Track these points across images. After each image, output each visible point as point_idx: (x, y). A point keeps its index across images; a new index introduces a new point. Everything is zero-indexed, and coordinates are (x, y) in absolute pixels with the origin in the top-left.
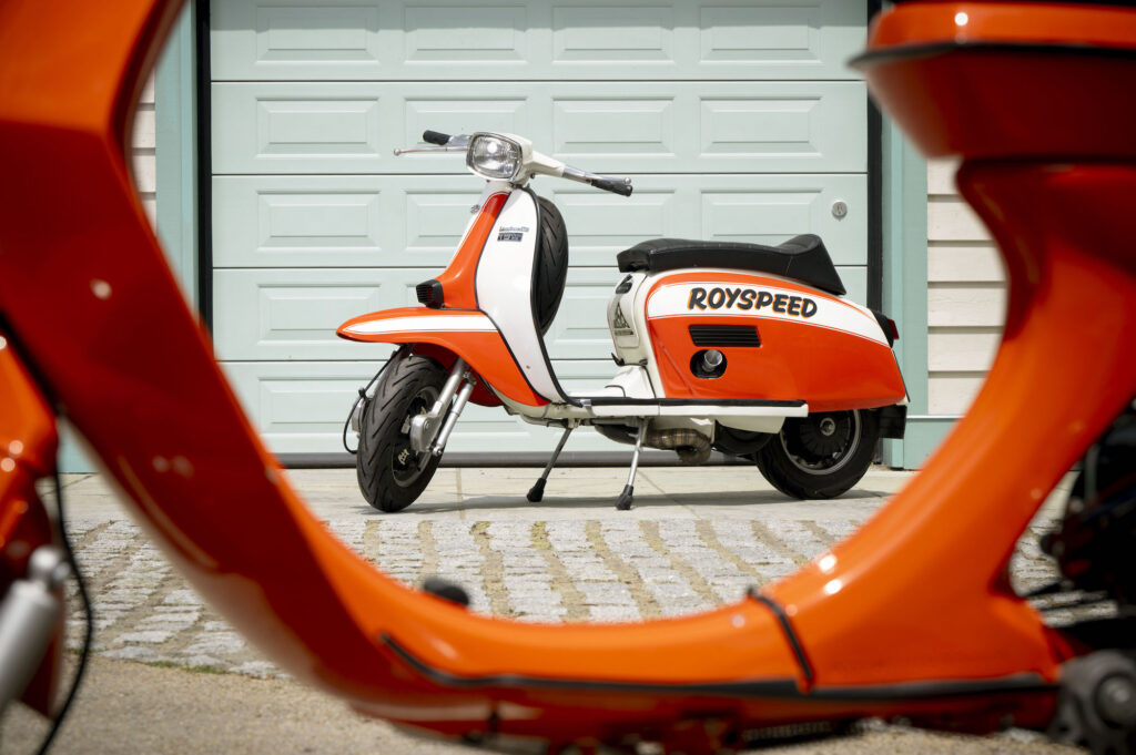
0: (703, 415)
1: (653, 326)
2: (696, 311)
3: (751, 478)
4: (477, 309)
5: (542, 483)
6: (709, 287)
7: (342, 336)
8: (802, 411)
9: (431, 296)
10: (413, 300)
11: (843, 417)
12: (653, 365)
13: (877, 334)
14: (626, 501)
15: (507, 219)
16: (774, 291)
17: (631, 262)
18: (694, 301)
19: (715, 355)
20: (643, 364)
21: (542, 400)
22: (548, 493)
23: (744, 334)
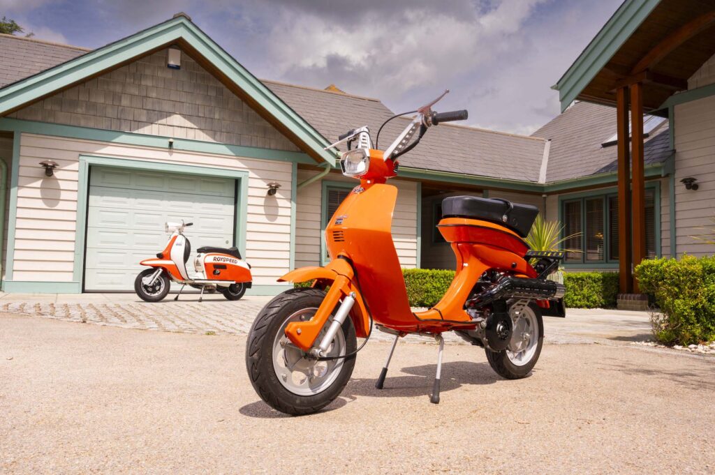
0: (214, 283)
1: (205, 264)
2: (215, 262)
3: (222, 296)
4: (170, 259)
5: (177, 297)
6: (217, 257)
7: (141, 264)
8: (234, 283)
9: (160, 256)
10: (156, 257)
11: (240, 284)
12: (205, 272)
13: (247, 267)
14: (201, 300)
15: (177, 241)
16: (230, 258)
17: (200, 251)
18: (214, 260)
19: (218, 271)
20: (203, 272)
21: (183, 279)
22: (179, 298)
23: (223, 267)
